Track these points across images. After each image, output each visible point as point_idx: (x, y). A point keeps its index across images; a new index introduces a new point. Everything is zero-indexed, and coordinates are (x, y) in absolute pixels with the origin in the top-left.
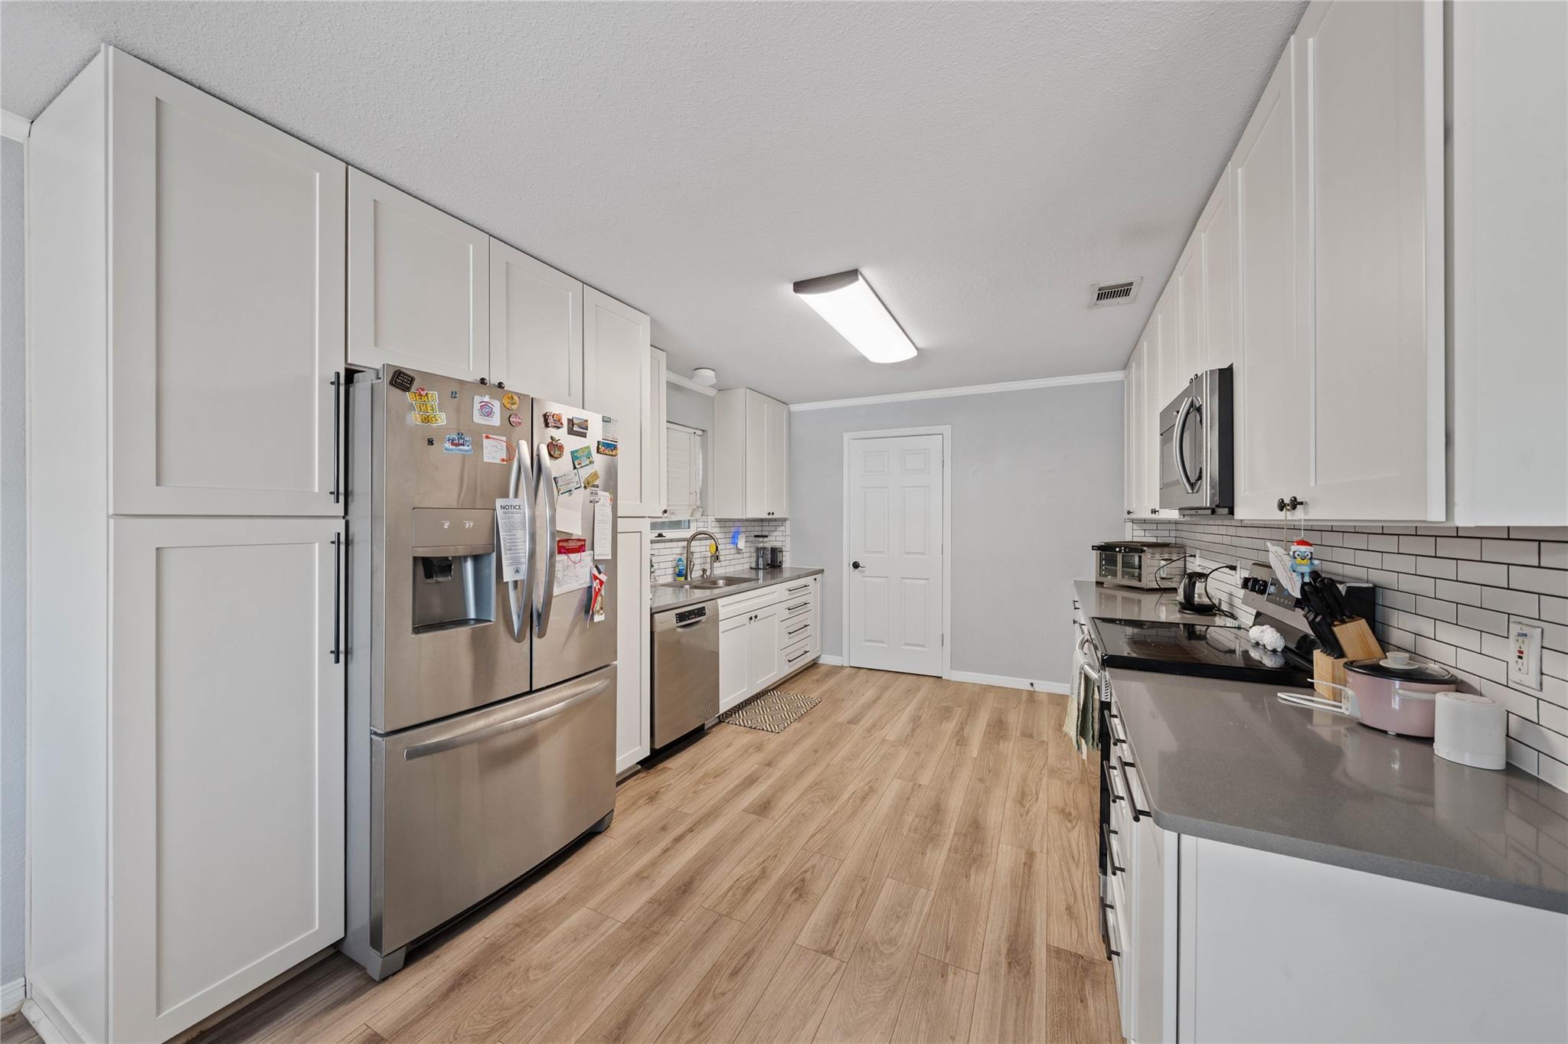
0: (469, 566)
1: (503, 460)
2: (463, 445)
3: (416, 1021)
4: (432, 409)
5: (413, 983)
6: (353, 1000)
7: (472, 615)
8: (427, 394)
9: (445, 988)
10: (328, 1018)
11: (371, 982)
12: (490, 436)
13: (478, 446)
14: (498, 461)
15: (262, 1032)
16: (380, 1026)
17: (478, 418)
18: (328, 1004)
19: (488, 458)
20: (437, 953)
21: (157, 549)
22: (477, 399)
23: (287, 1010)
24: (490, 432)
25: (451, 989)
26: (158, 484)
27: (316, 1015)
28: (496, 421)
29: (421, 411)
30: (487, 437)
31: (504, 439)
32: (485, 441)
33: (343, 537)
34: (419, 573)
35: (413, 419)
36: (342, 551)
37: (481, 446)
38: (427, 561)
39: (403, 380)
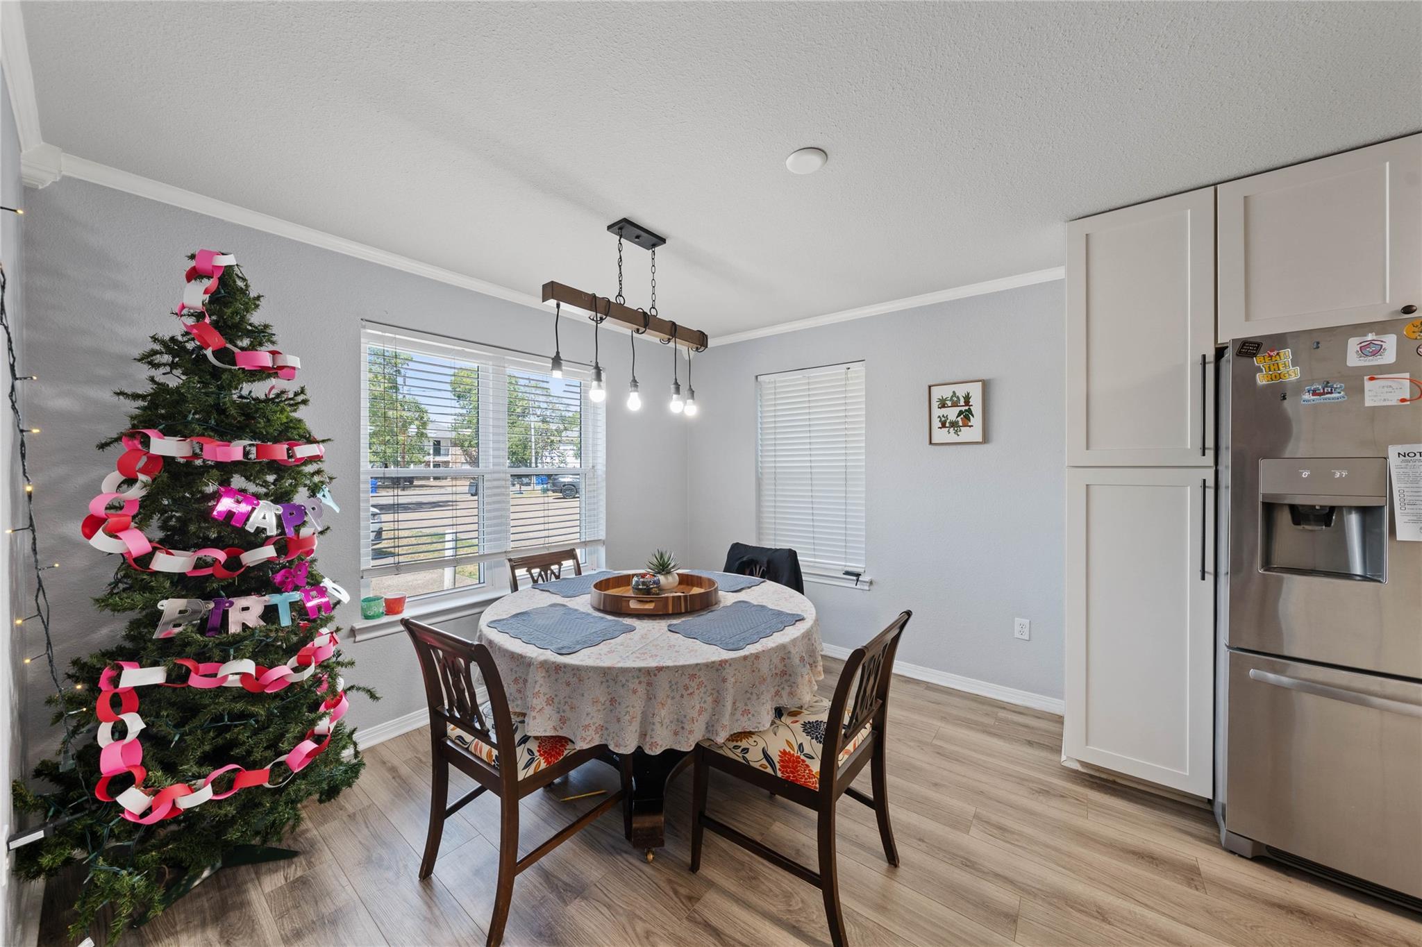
0: (1353, 521)
1: (1403, 400)
2: (1331, 393)
3: (1235, 892)
4: (1285, 366)
5: (1254, 875)
6: (1200, 841)
7: (1357, 569)
8: (1278, 354)
9: (1277, 901)
10: (1178, 835)
11: (1217, 843)
12: (1376, 376)
13: (1356, 391)
14: (1392, 402)
15: (1139, 806)
16: (1204, 868)
17: (1355, 361)
18: (1184, 829)
19: (1373, 401)
20: (1292, 879)
21: (1087, 485)
22: (1355, 342)
23: (1159, 810)
24: (1375, 373)
25: (1280, 906)
26: (1087, 449)
27: (1172, 827)
28: (1390, 358)
29: (1270, 371)
30: (1372, 379)
31: (1407, 375)
32: (1369, 384)
33: (1211, 482)
34: (1284, 518)
35: (1261, 380)
36: (1210, 494)
37: (1361, 390)
38: (1293, 509)
39: (1249, 348)
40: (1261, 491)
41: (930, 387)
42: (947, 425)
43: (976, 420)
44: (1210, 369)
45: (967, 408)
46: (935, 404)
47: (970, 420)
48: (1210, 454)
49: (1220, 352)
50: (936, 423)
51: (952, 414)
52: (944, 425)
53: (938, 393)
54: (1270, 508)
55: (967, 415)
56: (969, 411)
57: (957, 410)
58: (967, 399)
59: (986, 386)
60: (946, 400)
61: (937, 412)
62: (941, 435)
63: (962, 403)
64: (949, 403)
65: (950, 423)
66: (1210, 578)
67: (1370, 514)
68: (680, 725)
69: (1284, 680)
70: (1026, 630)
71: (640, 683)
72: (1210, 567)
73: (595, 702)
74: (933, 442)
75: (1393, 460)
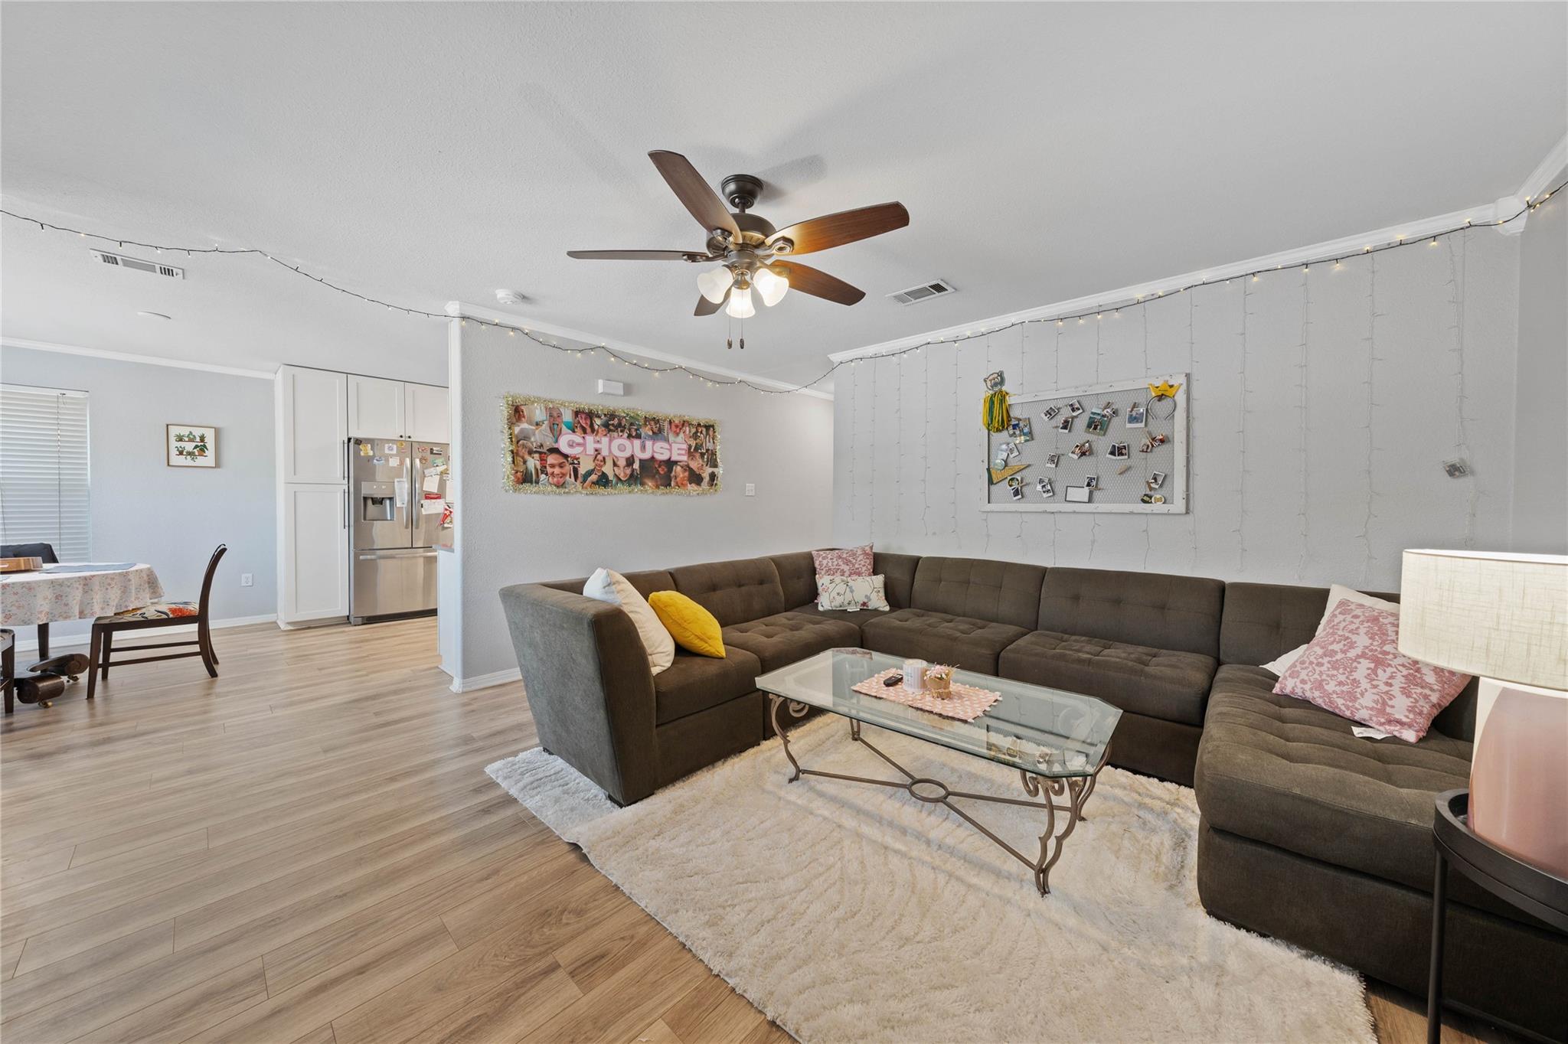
0: (387, 502)
2: (381, 461)
4: (368, 449)
7: (389, 518)
8: (367, 445)
13: (387, 460)
14: (396, 465)
17: (387, 451)
19: (391, 464)
21: (295, 492)
22: (386, 445)
24: (392, 456)
26: (295, 475)
28: (395, 452)
29: (364, 451)
31: (399, 458)
32: (390, 459)
33: (347, 491)
34: (370, 502)
35: (362, 454)
36: (346, 495)
37: (388, 461)
38: (372, 499)
39: (358, 442)
40: (363, 492)
41: (167, 425)
42: (185, 453)
43: (210, 452)
44: (346, 445)
45: (202, 444)
46: (172, 439)
47: (204, 452)
48: (346, 479)
49: (349, 440)
50: (174, 452)
51: (189, 447)
52: (181, 453)
53: (174, 431)
54: (365, 499)
55: (202, 449)
56: (205, 446)
57: (194, 444)
58: (202, 438)
59: (218, 432)
60: (183, 436)
61: (174, 444)
62: (176, 459)
63: (198, 439)
64: (187, 439)
65: (187, 452)
66: (347, 528)
67: (391, 499)
68: (106, 603)
69: (373, 557)
70: (250, 580)
71: (80, 584)
72: (347, 524)
73: (45, 598)
74: (170, 464)
75: (396, 483)
